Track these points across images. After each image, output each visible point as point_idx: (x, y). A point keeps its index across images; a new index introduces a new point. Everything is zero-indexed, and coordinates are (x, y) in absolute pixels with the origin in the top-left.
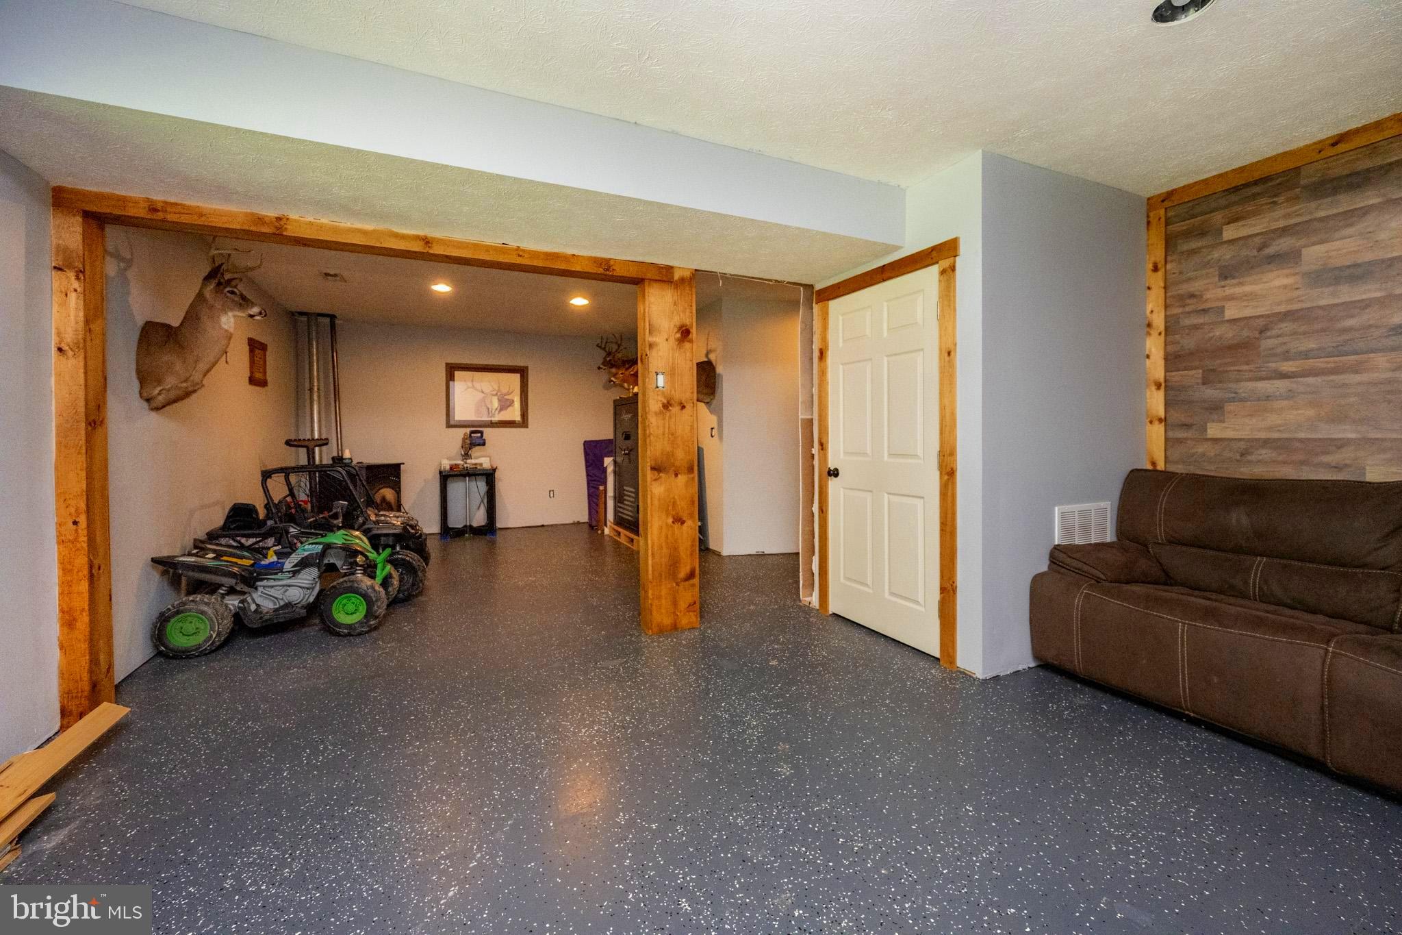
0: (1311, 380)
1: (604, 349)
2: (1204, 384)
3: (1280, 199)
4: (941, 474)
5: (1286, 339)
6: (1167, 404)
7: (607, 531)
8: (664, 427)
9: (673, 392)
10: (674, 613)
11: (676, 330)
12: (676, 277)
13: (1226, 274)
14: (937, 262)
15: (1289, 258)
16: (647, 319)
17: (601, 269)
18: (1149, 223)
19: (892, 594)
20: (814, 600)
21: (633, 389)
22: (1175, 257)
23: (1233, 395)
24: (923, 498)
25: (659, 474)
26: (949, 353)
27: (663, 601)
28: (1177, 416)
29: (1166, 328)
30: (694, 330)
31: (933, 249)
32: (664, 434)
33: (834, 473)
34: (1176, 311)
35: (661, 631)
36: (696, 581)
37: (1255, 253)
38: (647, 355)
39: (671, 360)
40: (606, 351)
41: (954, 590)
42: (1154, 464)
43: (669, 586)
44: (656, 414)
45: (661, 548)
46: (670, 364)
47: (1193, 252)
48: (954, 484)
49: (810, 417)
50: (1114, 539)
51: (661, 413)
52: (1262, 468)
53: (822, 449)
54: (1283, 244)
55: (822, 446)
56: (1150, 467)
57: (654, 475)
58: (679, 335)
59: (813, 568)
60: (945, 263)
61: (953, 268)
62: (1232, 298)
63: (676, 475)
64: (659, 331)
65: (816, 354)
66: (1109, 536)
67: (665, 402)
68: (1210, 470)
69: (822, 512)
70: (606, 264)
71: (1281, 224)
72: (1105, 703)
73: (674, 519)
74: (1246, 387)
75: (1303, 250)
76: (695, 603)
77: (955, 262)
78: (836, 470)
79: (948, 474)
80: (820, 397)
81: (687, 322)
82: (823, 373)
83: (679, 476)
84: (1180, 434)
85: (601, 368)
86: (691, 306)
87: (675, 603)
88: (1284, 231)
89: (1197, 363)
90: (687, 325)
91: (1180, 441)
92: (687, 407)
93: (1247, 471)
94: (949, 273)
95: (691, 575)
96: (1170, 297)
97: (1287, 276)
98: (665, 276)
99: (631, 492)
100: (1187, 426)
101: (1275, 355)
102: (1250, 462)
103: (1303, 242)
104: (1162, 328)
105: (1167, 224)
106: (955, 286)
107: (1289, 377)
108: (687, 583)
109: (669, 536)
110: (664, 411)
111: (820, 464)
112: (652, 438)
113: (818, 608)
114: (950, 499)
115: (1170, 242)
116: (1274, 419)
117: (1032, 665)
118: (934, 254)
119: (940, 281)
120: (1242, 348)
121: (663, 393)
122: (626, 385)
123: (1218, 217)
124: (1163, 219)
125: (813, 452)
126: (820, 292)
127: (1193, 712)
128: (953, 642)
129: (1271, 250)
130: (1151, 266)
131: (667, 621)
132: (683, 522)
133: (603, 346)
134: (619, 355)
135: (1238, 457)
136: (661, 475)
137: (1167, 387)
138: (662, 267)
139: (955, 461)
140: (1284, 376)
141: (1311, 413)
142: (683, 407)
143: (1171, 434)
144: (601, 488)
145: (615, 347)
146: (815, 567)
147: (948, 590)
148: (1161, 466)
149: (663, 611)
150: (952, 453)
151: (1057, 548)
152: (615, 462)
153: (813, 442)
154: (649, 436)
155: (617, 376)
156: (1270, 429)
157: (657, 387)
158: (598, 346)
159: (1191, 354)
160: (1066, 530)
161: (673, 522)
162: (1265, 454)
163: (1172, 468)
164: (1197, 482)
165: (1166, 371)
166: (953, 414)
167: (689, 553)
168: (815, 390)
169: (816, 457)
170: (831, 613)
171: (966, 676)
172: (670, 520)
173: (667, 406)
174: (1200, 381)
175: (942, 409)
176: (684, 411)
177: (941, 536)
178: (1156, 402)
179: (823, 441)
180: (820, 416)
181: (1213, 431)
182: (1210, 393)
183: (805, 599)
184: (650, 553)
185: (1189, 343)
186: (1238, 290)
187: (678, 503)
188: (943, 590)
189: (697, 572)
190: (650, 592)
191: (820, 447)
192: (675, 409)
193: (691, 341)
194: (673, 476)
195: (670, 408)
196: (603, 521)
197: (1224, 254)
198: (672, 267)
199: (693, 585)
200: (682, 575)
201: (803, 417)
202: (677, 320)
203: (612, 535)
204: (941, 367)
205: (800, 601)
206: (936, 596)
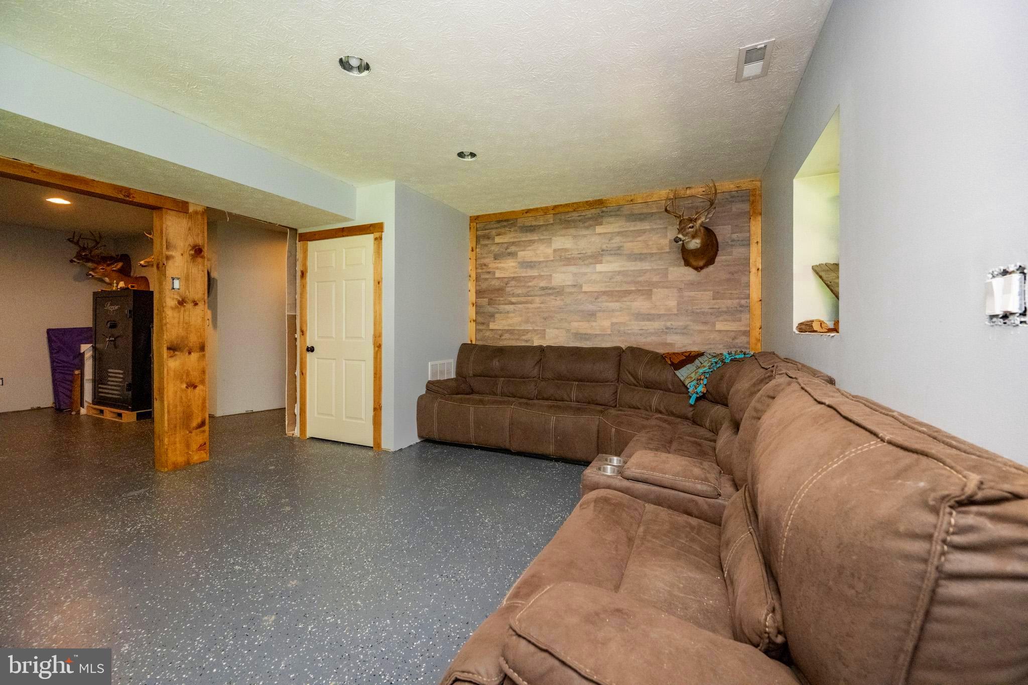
0: (520, 306)
1: (77, 243)
2: (489, 305)
3: (512, 230)
4: (374, 346)
5: (513, 288)
6: (477, 313)
7: (83, 411)
8: (179, 318)
9: (187, 293)
10: (187, 453)
11: (190, 248)
12: (191, 210)
13: (496, 257)
14: (373, 233)
15: (513, 255)
16: (164, 238)
17: (121, 195)
18: (470, 228)
19: (347, 417)
20: (296, 432)
21: (118, 284)
22: (480, 246)
23: (497, 311)
24: (365, 361)
25: (174, 352)
26: (379, 283)
27: (178, 445)
28: (480, 319)
29: (476, 278)
30: (205, 249)
31: (371, 225)
32: (179, 323)
33: (311, 349)
34: (480, 271)
35: (176, 468)
36: (206, 428)
37: (504, 250)
38: (164, 264)
39: (185, 269)
40: (80, 246)
41: (381, 408)
42: (471, 341)
43: (182, 433)
44: (172, 308)
45: (176, 406)
46: (185, 272)
47: (486, 245)
48: (381, 351)
49: (294, 314)
50: (455, 377)
51: (176, 307)
52: (508, 341)
53: (303, 335)
54: (513, 249)
55: (303, 332)
56: (470, 343)
57: (170, 353)
58: (192, 252)
59: (296, 411)
60: (377, 235)
61: (381, 238)
62: (497, 268)
63: (190, 353)
64: (175, 248)
65: (299, 274)
66: (453, 376)
67: (181, 300)
68: (490, 343)
69: (303, 374)
70: (127, 191)
71: (512, 240)
72: (444, 450)
73: (187, 384)
74: (502, 307)
75: (519, 252)
76: (205, 444)
77: (382, 235)
78: (313, 347)
79: (378, 347)
80: (301, 301)
81: (199, 241)
82: (304, 286)
83: (192, 353)
84: (481, 327)
85: (75, 262)
86: (203, 232)
87: (188, 446)
88: (513, 243)
89: (486, 296)
90: (199, 246)
91: (481, 330)
92: (200, 304)
93: (502, 343)
94: (379, 239)
95: (203, 424)
96: (478, 264)
97: (514, 262)
98: (181, 207)
99: (119, 373)
100: (483, 324)
101: (510, 294)
102: (502, 339)
103: (517, 249)
104: (475, 279)
105: (477, 230)
106: (382, 248)
107: (514, 304)
108: (198, 430)
109: (183, 398)
110: (179, 306)
111: (301, 344)
112: (168, 326)
113: (299, 436)
114: (378, 360)
115: (478, 239)
116: (510, 321)
117: (419, 441)
118: (371, 228)
119: (374, 243)
120: (500, 290)
121: (178, 293)
122: (107, 280)
123: (494, 232)
124: (475, 228)
125: (296, 337)
126: (301, 235)
127: (476, 443)
128: (380, 435)
129: (509, 251)
130: (470, 249)
131: (181, 459)
132: (195, 387)
133: (75, 240)
134: (97, 252)
135: (499, 337)
136: (176, 353)
137: (476, 305)
138: (180, 202)
139: (381, 341)
140: (513, 303)
141: (520, 319)
142: (196, 304)
143: (478, 327)
144: (77, 372)
145: (91, 244)
146: (297, 411)
147: (377, 409)
148: (474, 342)
149: (178, 452)
150: (380, 336)
151: (429, 382)
152: (95, 349)
153: (296, 330)
154: (166, 324)
155: (97, 270)
156: (509, 325)
157: (173, 289)
158: (69, 240)
159: (484, 291)
160: (433, 374)
161: (187, 387)
162: (507, 336)
163: (478, 343)
164: (484, 348)
165: (476, 298)
166: (380, 315)
167: (200, 409)
168: (298, 296)
169: (298, 340)
170: (308, 437)
171: (386, 452)
172: (184, 386)
173: (182, 303)
174: (487, 303)
175: (375, 312)
176: (197, 307)
177: (374, 381)
178: (472, 312)
179: (304, 329)
180: (301, 314)
181: (492, 326)
182: (491, 309)
183: (289, 433)
184: (166, 410)
185: (484, 286)
186: (500, 265)
187: (191, 373)
188: (375, 409)
189: (207, 421)
190: (166, 440)
191: (301, 333)
192: (189, 306)
193: (203, 257)
194: (187, 354)
195: (185, 304)
196: (79, 401)
197: (494, 248)
198: (187, 203)
199: (204, 431)
200: (194, 424)
201: (289, 314)
202: (191, 241)
203: (90, 413)
204: (374, 290)
205: (286, 434)
206: (371, 413)
